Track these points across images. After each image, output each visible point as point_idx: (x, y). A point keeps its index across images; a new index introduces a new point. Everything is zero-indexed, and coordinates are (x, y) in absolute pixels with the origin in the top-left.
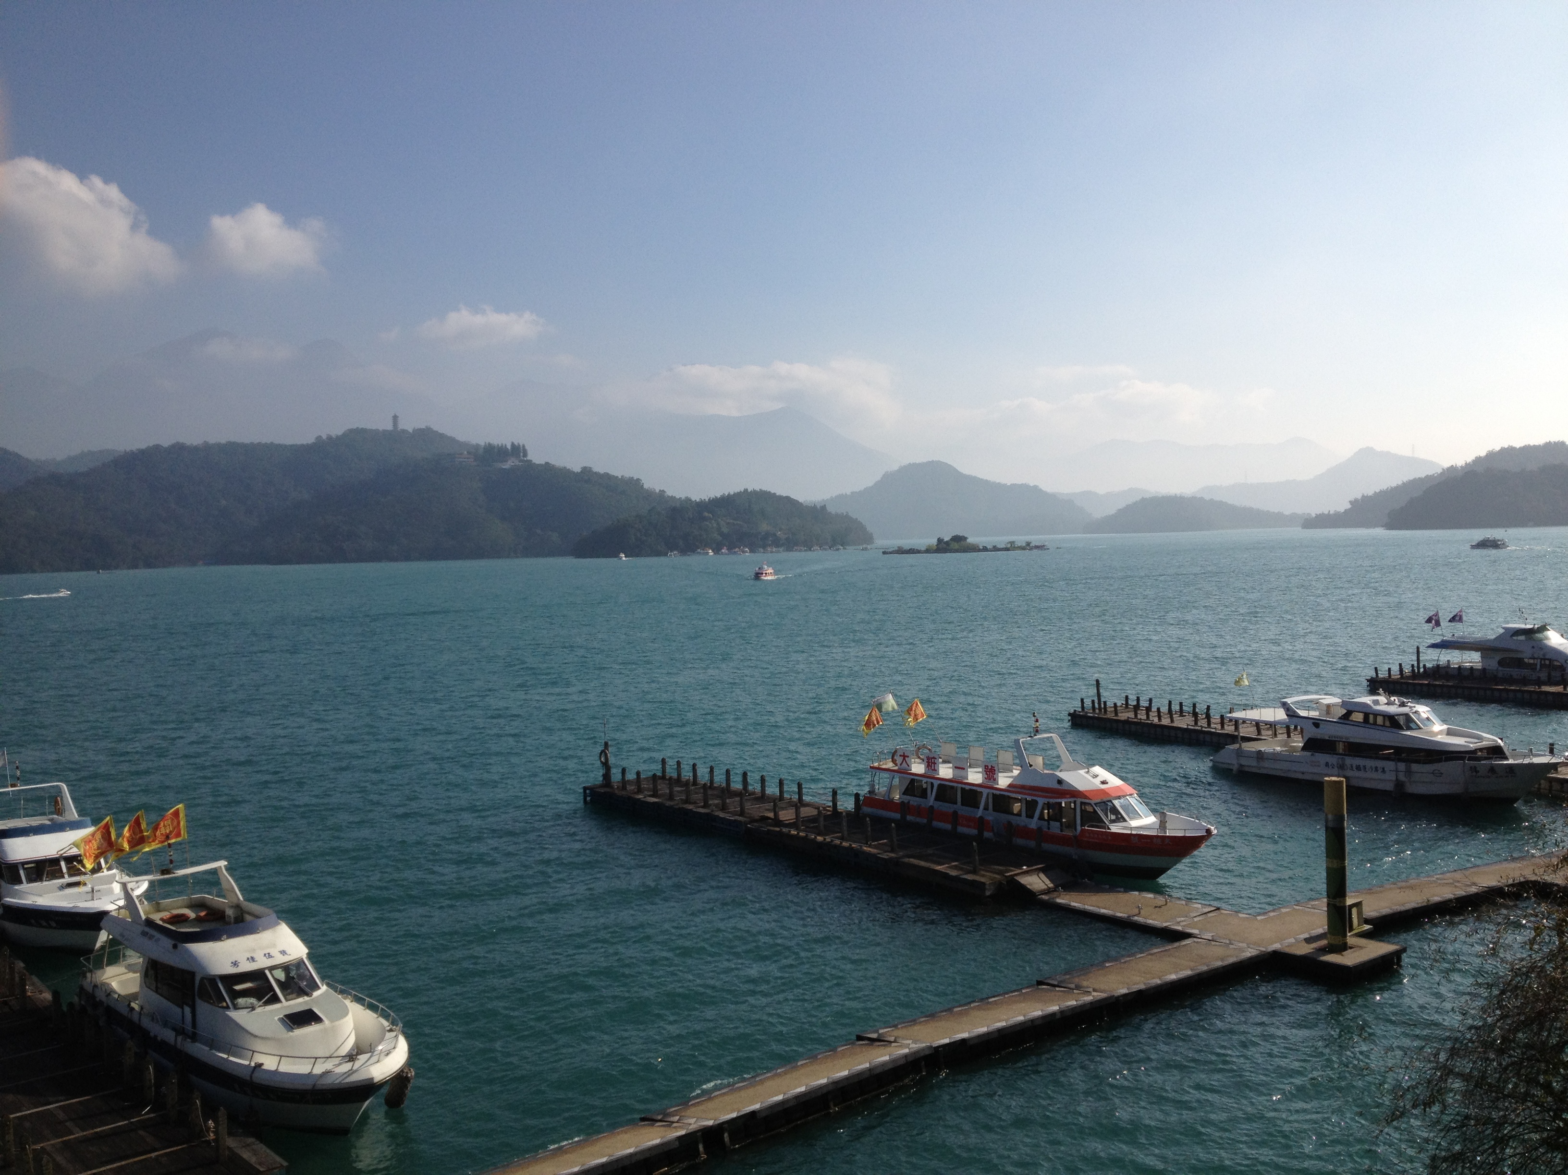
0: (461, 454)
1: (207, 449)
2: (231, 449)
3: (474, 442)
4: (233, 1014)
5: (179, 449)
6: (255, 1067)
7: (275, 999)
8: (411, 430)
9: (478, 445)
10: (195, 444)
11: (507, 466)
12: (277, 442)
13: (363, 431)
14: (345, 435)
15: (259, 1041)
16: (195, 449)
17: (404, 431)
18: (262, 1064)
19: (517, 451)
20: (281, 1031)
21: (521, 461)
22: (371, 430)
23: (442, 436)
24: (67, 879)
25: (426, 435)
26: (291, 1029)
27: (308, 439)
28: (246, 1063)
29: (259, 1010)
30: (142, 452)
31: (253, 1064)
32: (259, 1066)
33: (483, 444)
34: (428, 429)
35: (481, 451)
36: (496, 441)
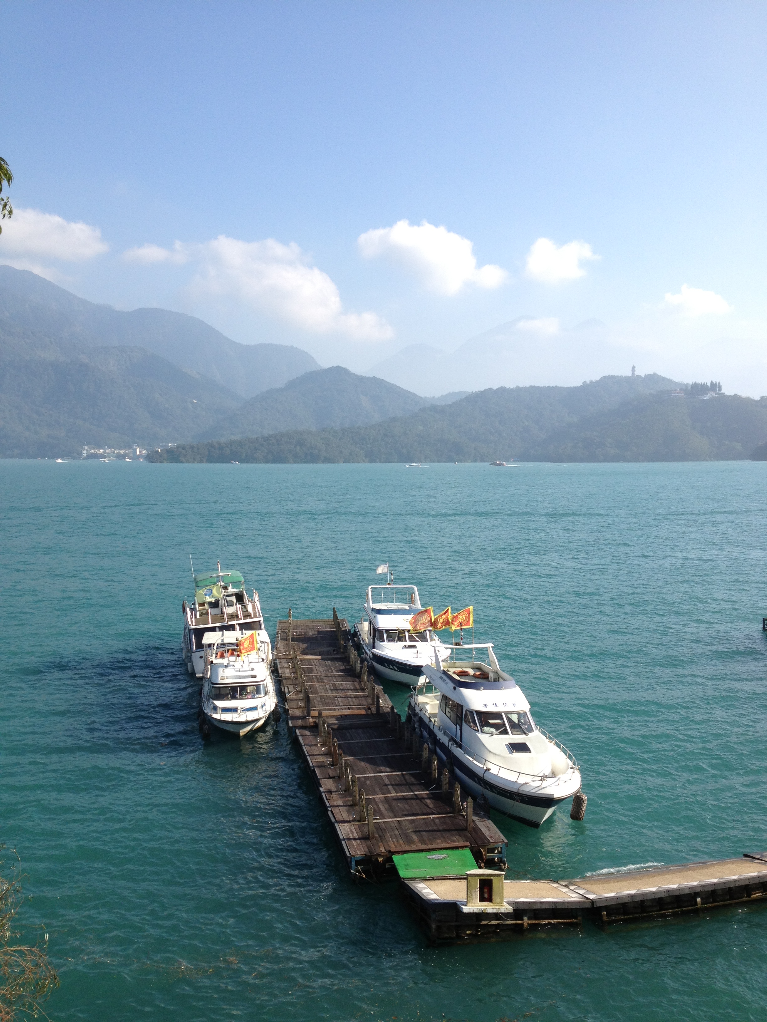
0: (675, 390)
1: (518, 390)
2: (533, 389)
3: (685, 381)
4: (480, 736)
5: (502, 390)
6: (486, 770)
7: (505, 732)
8: (643, 376)
9: (687, 384)
10: (511, 387)
11: (707, 398)
12: (559, 385)
13: (613, 377)
14: (601, 379)
15: (491, 755)
16: (511, 391)
17: (639, 377)
18: (490, 769)
19: (715, 387)
20: (505, 751)
21: (718, 394)
22: (618, 376)
23: (664, 379)
24: (408, 643)
25: (653, 378)
26: (511, 752)
27: (579, 383)
28: (482, 766)
29: (495, 736)
30: (482, 392)
31: (485, 768)
32: (488, 770)
33: (691, 383)
34: (655, 375)
35: (689, 388)
36: (700, 381)
